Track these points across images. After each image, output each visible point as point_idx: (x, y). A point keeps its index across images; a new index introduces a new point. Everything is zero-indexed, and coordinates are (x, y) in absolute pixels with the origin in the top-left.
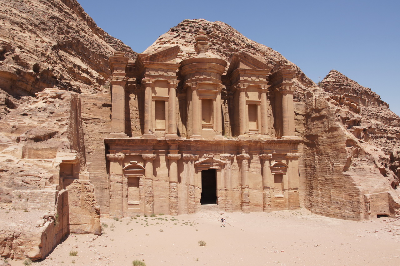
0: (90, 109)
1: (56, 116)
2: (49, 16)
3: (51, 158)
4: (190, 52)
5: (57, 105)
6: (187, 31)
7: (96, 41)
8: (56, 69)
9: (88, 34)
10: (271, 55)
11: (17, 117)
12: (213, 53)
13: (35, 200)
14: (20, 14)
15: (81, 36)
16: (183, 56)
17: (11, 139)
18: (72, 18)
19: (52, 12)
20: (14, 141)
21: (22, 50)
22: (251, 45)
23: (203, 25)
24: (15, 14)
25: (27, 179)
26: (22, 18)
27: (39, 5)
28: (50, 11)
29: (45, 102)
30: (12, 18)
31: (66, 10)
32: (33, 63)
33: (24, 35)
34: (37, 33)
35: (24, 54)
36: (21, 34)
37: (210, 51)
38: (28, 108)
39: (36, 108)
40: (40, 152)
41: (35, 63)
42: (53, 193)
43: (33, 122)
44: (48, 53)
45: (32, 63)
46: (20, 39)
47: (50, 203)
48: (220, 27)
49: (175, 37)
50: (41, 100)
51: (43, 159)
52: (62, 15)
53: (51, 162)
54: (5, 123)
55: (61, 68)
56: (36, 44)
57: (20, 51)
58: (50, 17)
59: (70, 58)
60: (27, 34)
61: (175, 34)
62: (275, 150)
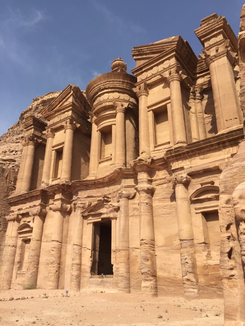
62: (192, 166)
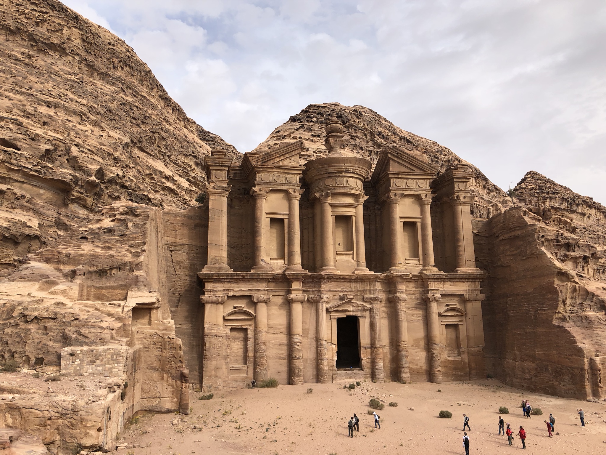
0: (176, 231)
1: (128, 240)
2: (119, 101)
3: (119, 300)
4: (319, 150)
5: (130, 224)
6: (313, 120)
7: (186, 136)
8: (128, 176)
9: (174, 126)
10: (437, 152)
11: (72, 241)
12: (351, 151)
13: (95, 362)
14: (78, 100)
15: (164, 129)
16: (308, 156)
17: (61, 272)
18: (152, 105)
19: (123, 96)
20: (66, 276)
21: (80, 150)
22: (406, 138)
23: (337, 111)
24: (72, 100)
25: (83, 331)
26: (81, 104)
27: (105, 86)
28: (121, 95)
29: (113, 221)
30: (67, 104)
31: (142, 94)
32: (96, 167)
33: (84, 128)
34: (102, 125)
35: (83, 154)
36: (79, 127)
37: (347, 148)
38: (87, 229)
39: (99, 228)
40: (104, 292)
41: (98, 167)
42: (121, 351)
43: (94, 248)
44: (117, 154)
45: (94, 167)
46: (77, 134)
47: (116, 365)
48: (361, 114)
49: (297, 130)
50: (106, 217)
51: (107, 301)
52: (137, 100)
53: (119, 305)
54: (54, 250)
55: (136, 174)
56: (100, 141)
57: (78, 150)
58: (120, 103)
59: (148, 160)
60: (88, 127)
61: (297, 125)
62: (445, 289)
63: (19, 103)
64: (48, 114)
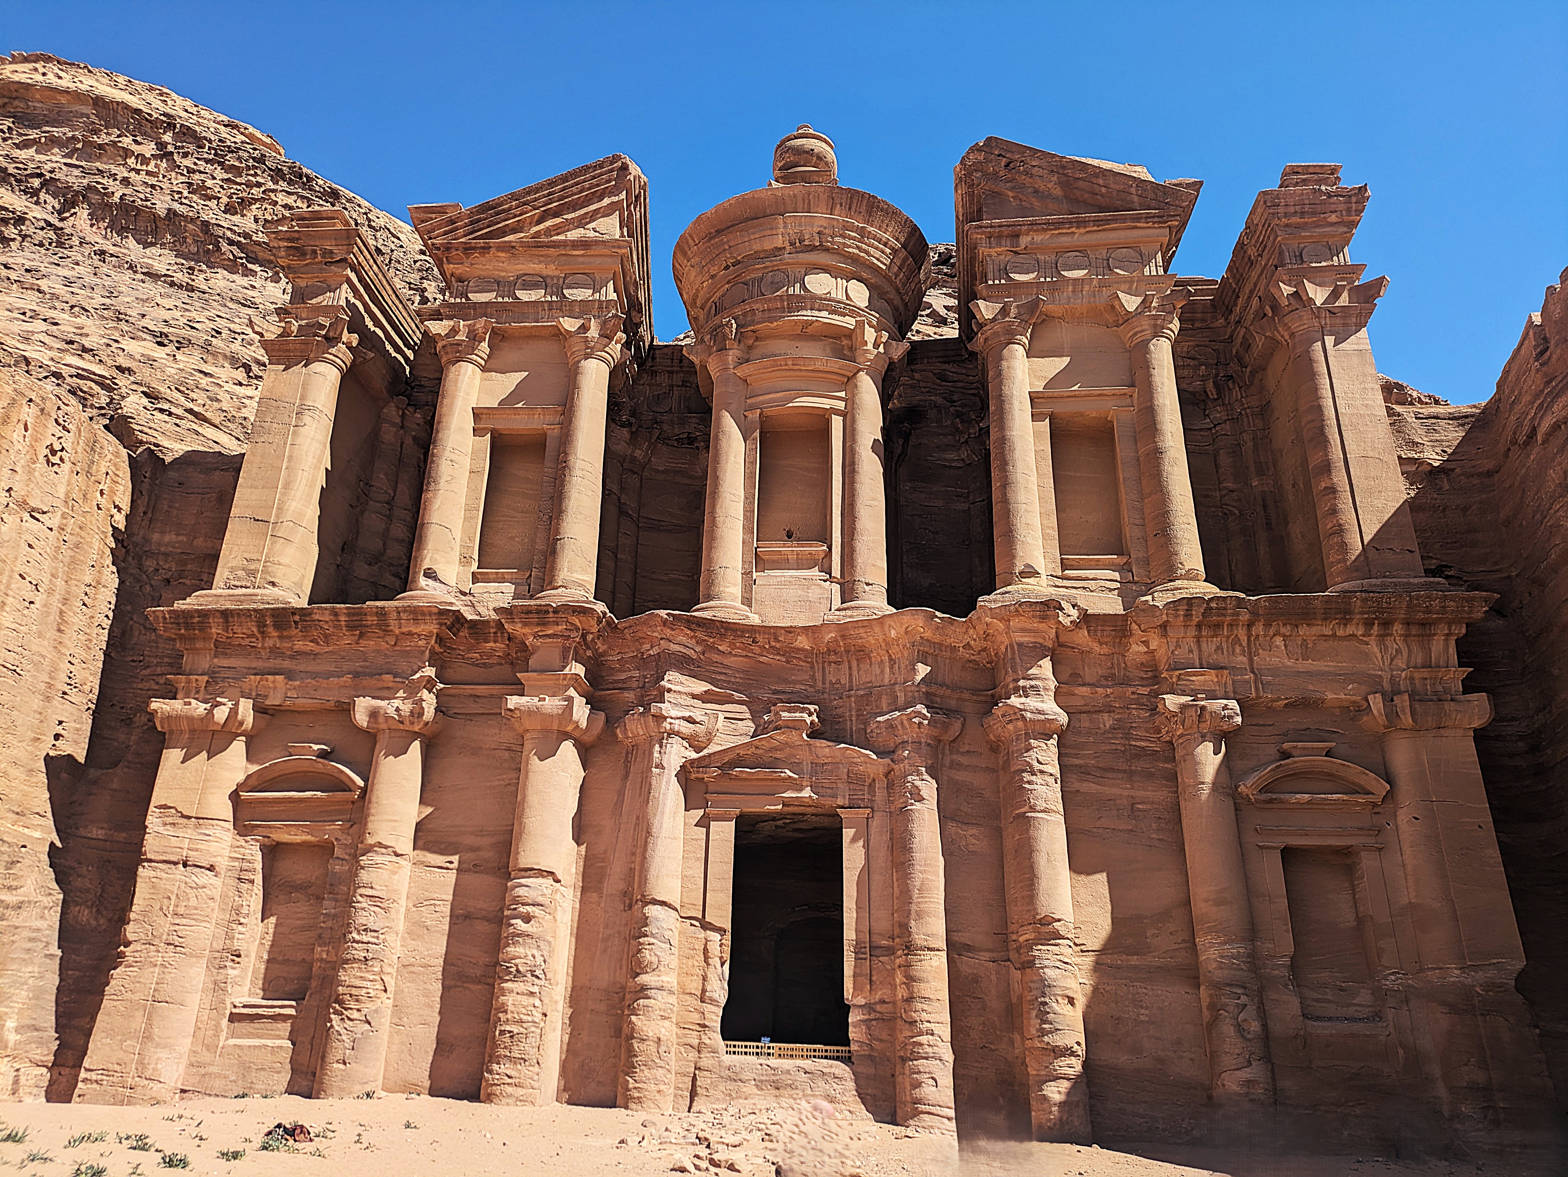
63: (75, 330)
64: (143, 355)
